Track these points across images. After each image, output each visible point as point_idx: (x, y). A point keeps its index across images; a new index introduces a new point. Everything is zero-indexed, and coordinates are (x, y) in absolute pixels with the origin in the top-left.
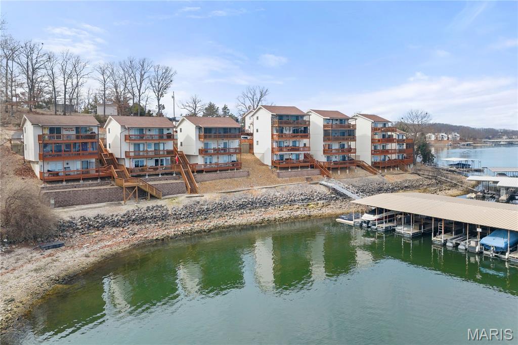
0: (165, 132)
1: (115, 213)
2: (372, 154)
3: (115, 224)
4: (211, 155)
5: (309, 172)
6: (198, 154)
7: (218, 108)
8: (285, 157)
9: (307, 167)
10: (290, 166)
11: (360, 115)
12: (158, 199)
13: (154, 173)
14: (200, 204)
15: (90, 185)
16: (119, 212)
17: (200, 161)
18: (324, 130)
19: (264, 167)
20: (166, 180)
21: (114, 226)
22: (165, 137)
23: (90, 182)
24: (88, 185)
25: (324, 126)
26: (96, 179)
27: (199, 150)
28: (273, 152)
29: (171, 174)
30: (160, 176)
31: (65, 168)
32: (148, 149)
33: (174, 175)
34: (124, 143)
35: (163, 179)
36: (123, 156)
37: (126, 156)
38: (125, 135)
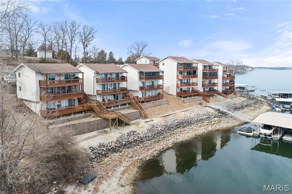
0: (120, 76)
1: (110, 141)
2: (222, 86)
3: (114, 150)
4: (146, 90)
5: (198, 98)
6: (139, 90)
7: (106, 53)
8: (183, 90)
9: (196, 95)
10: (188, 95)
11: (215, 62)
12: (129, 125)
13: (116, 105)
14: (155, 127)
15: (79, 118)
16: (112, 139)
17: (140, 95)
18: (203, 72)
19: (172, 96)
20: (124, 109)
21: (114, 152)
22: (120, 79)
23: (78, 115)
24: (78, 118)
25: (203, 70)
26: (81, 112)
27: (140, 87)
28: (177, 87)
29: (125, 104)
30: (120, 107)
31: (57, 105)
32: (110, 88)
33: (127, 105)
34: (96, 84)
35: (122, 109)
36: (95, 94)
37: (97, 94)
38: (97, 78)
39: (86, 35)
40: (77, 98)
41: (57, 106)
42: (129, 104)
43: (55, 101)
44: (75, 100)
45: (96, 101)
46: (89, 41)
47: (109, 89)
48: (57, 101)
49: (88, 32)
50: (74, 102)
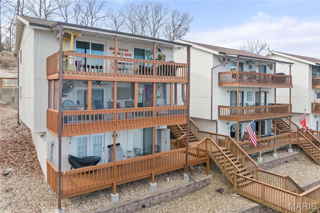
6: (311, 112)
13: (268, 149)
20: (286, 161)
24: (170, 194)
27: (314, 105)
29: (286, 149)
30: (276, 155)
31: (107, 144)
32: (248, 102)
33: (291, 151)
34: (217, 89)
35: (282, 161)
36: (215, 117)
37: (220, 117)
38: (220, 74)
39: (177, 26)
40: (168, 127)
41: (107, 149)
42: (295, 146)
43: (102, 134)
44: (163, 133)
45: (217, 135)
46: (180, 37)
47: (247, 104)
48: (106, 134)
49: (178, 23)
50: (159, 136)
